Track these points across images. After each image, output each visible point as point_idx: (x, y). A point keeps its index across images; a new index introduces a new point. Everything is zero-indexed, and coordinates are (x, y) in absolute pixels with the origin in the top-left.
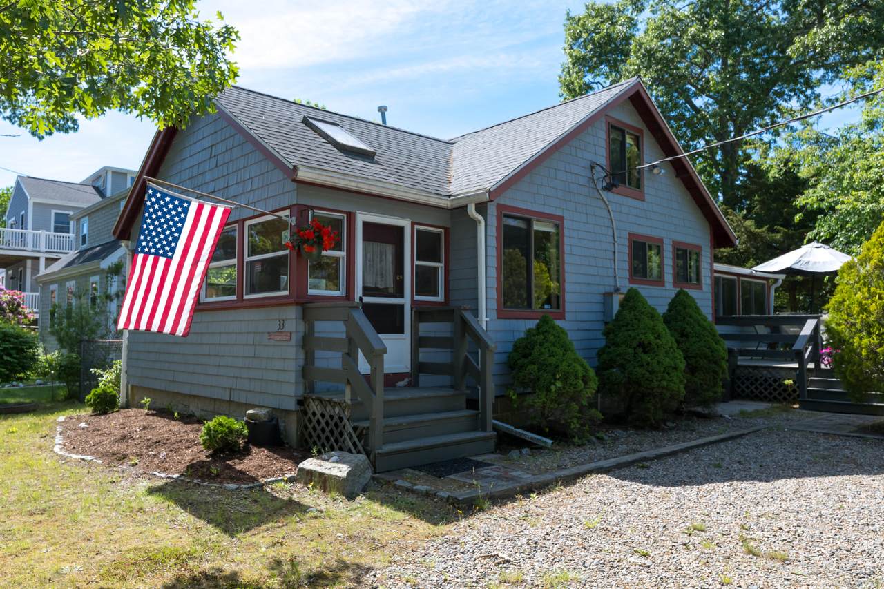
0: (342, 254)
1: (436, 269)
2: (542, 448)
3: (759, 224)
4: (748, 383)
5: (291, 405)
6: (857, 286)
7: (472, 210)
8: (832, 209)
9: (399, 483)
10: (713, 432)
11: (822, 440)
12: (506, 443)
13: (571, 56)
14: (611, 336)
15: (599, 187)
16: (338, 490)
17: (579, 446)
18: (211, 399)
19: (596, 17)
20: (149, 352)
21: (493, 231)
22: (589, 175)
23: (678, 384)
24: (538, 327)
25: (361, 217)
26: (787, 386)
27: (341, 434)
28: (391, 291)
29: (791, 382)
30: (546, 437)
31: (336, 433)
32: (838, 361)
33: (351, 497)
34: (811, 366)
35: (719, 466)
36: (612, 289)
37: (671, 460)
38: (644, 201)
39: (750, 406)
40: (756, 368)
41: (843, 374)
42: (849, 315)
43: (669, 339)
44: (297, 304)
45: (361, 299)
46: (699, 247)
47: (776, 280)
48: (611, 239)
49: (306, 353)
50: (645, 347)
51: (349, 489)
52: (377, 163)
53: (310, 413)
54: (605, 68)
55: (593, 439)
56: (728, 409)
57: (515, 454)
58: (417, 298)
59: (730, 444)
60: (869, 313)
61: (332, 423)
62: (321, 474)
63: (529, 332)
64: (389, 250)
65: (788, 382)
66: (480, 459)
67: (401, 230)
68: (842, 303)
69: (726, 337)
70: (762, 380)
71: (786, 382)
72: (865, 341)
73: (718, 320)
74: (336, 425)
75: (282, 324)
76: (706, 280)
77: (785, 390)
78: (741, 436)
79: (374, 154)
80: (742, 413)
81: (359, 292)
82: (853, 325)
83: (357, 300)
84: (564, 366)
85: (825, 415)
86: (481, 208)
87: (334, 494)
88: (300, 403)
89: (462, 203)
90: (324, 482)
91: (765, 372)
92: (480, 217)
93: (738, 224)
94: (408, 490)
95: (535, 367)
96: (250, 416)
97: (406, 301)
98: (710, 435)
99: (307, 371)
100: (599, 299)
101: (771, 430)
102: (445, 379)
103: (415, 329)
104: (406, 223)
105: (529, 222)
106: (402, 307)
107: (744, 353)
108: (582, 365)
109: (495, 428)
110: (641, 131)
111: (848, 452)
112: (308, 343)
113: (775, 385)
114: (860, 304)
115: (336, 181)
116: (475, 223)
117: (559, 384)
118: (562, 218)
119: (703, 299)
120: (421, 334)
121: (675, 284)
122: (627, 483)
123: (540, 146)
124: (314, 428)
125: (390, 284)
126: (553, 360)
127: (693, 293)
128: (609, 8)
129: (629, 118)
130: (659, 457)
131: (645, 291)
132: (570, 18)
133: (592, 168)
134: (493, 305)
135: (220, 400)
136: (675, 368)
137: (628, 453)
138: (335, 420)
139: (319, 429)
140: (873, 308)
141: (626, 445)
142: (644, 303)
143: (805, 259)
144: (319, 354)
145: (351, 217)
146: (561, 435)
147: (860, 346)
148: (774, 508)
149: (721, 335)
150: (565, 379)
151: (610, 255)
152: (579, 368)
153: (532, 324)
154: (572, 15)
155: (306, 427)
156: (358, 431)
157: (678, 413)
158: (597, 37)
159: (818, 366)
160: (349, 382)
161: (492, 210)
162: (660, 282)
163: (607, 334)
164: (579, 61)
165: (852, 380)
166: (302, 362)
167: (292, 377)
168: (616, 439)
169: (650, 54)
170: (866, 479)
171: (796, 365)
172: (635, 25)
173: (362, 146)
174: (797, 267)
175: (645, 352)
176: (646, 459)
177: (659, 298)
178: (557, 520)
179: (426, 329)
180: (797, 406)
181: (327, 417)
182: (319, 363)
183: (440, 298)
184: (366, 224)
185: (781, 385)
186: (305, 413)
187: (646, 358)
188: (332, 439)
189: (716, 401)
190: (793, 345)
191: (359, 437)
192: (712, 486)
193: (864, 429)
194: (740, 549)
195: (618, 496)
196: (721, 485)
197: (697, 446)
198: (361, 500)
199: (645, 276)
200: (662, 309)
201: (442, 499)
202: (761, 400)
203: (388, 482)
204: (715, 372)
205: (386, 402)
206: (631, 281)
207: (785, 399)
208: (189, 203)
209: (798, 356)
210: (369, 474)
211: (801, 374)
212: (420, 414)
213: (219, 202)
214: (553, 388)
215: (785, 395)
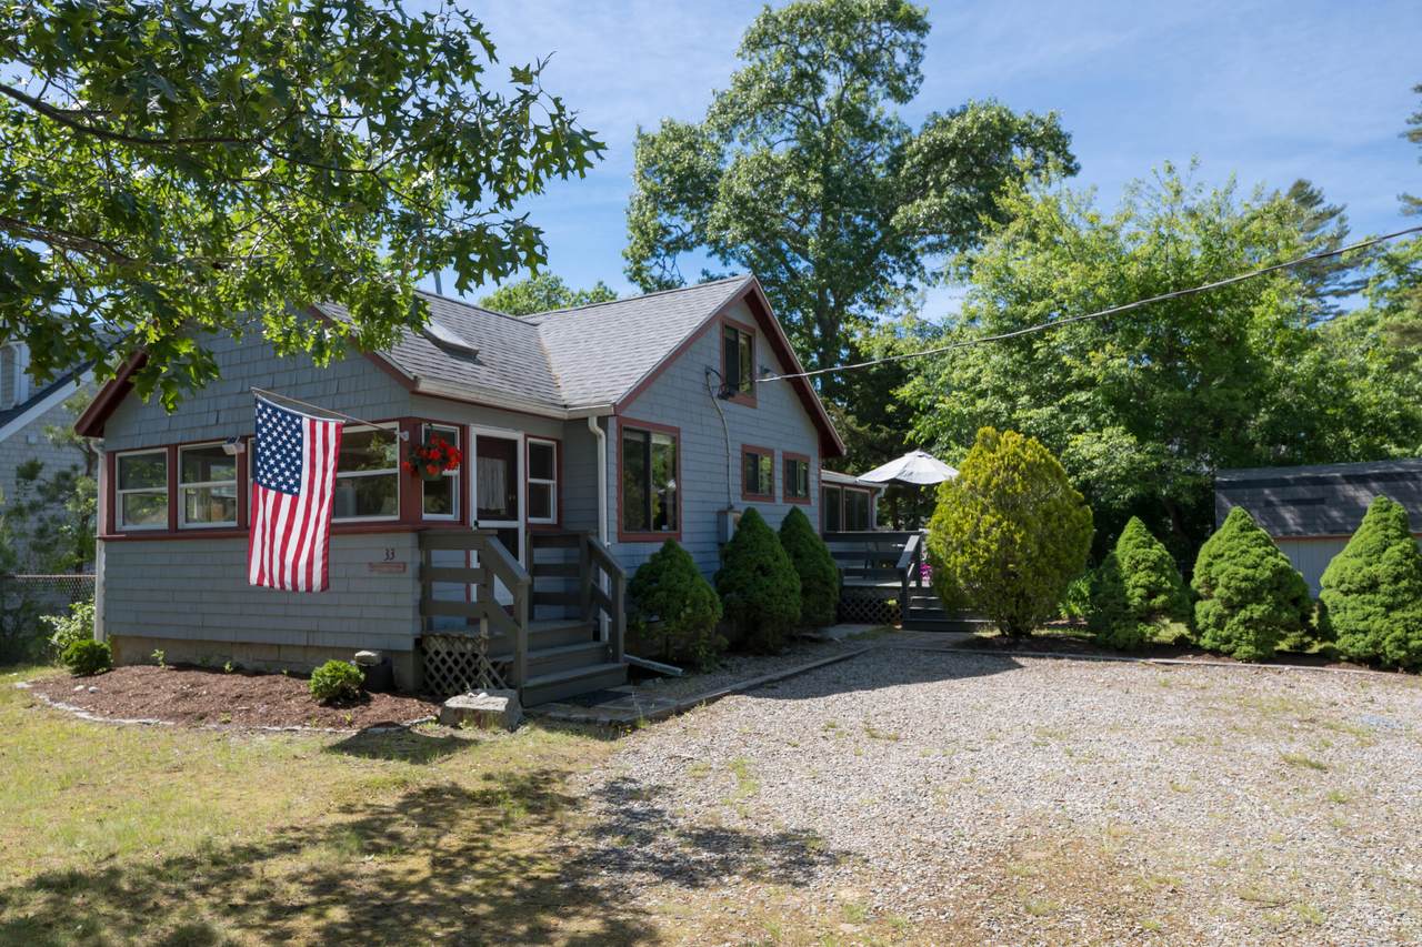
0: (455, 473)
1: (547, 486)
2: (671, 677)
3: (861, 421)
4: (853, 605)
5: (409, 645)
6: (954, 506)
7: (593, 424)
8: (931, 408)
9: (552, 714)
10: (826, 655)
11: (922, 656)
12: (637, 675)
13: (645, 188)
14: (729, 559)
15: (715, 395)
16: (497, 724)
17: (709, 672)
18: (272, 645)
19: (675, 140)
20: (152, 590)
21: (614, 447)
22: (704, 380)
23: (795, 606)
24: (663, 551)
25: (477, 430)
26: (891, 606)
27: (476, 672)
28: (503, 513)
29: (894, 602)
30: (674, 665)
31: (469, 671)
32: (936, 579)
33: (513, 730)
34: (913, 584)
35: (838, 683)
36: (725, 507)
37: (795, 681)
38: (755, 408)
39: (857, 629)
40: (861, 588)
41: (941, 591)
42: (947, 534)
43: (786, 561)
44: (414, 531)
45: (476, 524)
46: (808, 458)
47: (879, 490)
48: (724, 451)
49: (424, 587)
50: (764, 570)
51: (509, 722)
52: (480, 363)
53: (431, 652)
54: (684, 208)
55: (717, 665)
56: (838, 632)
57: (649, 683)
58: (531, 520)
59: (843, 664)
60: (963, 532)
61: (463, 662)
62: (475, 711)
63: (654, 556)
64: (500, 465)
65: (892, 602)
66: (618, 689)
67: (514, 443)
68: (940, 522)
69: (838, 555)
70: (866, 602)
71: (890, 602)
72: (960, 559)
73: (826, 537)
74: (469, 663)
75: (391, 554)
76: (815, 494)
77: (889, 611)
78: (852, 657)
79: (477, 352)
80: (850, 636)
81: (473, 516)
82: (951, 543)
83: (472, 524)
84: (692, 593)
85: (925, 634)
86: (602, 421)
87: (496, 729)
88: (418, 642)
89: (583, 415)
90: (479, 718)
91: (870, 593)
92: (601, 432)
93: (838, 418)
94: (564, 720)
95: (664, 594)
96: (361, 659)
97: (520, 524)
98: (824, 657)
99: (425, 606)
100: (713, 517)
101: (878, 650)
102: (559, 610)
103: (529, 556)
104: (518, 436)
105: (647, 435)
106: (515, 531)
107: (850, 572)
108: (709, 590)
109: (626, 660)
110: (754, 331)
111: (944, 665)
112: (426, 574)
113: (880, 606)
114: (956, 523)
115: (457, 392)
116: (594, 438)
117: (689, 610)
118: (678, 430)
119: (812, 512)
120: (536, 561)
121: (786, 498)
122: (763, 700)
123: (660, 354)
124: (437, 669)
125: (502, 505)
126: (682, 586)
127: (803, 508)
128: (691, 130)
129: (743, 317)
130: (784, 679)
131: (761, 508)
132: (641, 136)
133: (707, 374)
134: (614, 528)
135: (287, 646)
136: (793, 591)
137: (754, 677)
138: (466, 657)
139: (444, 669)
140: (966, 527)
141: (750, 669)
142: (762, 522)
143: (909, 470)
144: (436, 586)
145: (464, 429)
146: (690, 664)
147: (955, 565)
148: (887, 708)
149: (833, 554)
150: (694, 605)
151: (723, 469)
152: (707, 593)
153: (657, 547)
154: (645, 132)
155: (426, 668)
156: (500, 667)
157: (792, 639)
158: (677, 168)
159: (919, 584)
160: (486, 616)
161: (612, 423)
162: (771, 497)
163: (725, 556)
164: (655, 196)
165: (949, 598)
166: (418, 597)
167: (409, 614)
168: (739, 665)
169: (740, 201)
170: (956, 683)
171: (899, 584)
172: (722, 156)
173: (461, 343)
174: (902, 478)
175: (764, 574)
176: (771, 681)
177: (773, 513)
178: (714, 732)
179: (545, 555)
180: (899, 627)
181: (456, 655)
182: (435, 597)
183: (552, 520)
184: (480, 438)
185: (885, 606)
186: (425, 652)
187: (766, 581)
188: (463, 678)
189: (827, 624)
190: (897, 562)
191: (502, 673)
192: (835, 696)
193: (959, 645)
194: (865, 735)
195: (758, 711)
196: (842, 695)
197: (816, 668)
198: (523, 730)
199: (757, 491)
200: (777, 528)
201: (603, 724)
202: (866, 622)
203: (541, 715)
204: (828, 594)
205: (532, 635)
206: (744, 497)
207: (889, 621)
208: (301, 418)
209: (901, 575)
210: (520, 709)
211: (903, 594)
212: (552, 647)
213: (332, 416)
214: (682, 614)
215: (889, 615)
